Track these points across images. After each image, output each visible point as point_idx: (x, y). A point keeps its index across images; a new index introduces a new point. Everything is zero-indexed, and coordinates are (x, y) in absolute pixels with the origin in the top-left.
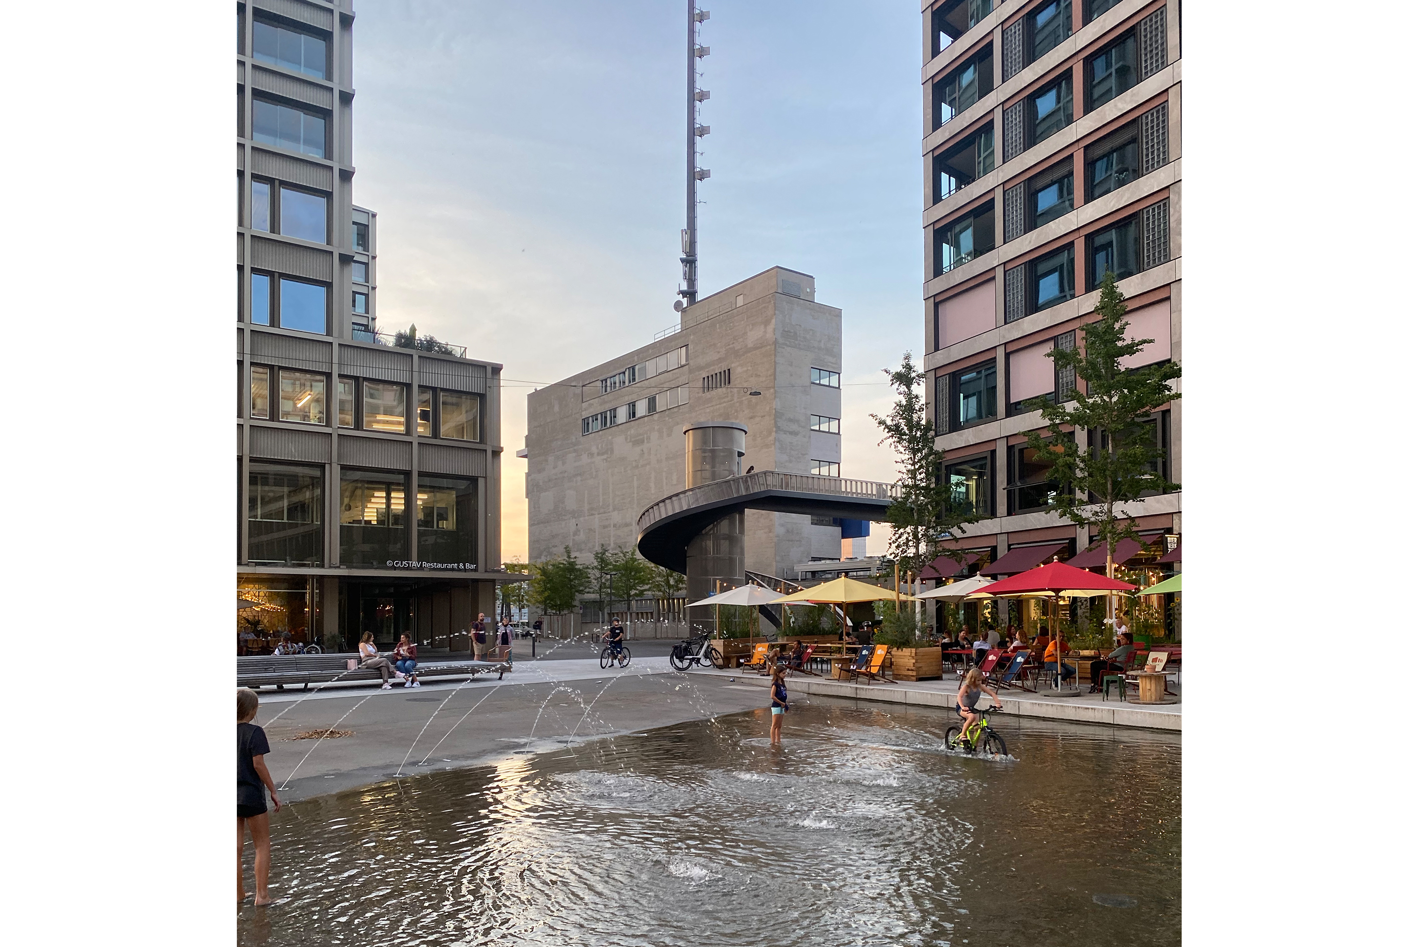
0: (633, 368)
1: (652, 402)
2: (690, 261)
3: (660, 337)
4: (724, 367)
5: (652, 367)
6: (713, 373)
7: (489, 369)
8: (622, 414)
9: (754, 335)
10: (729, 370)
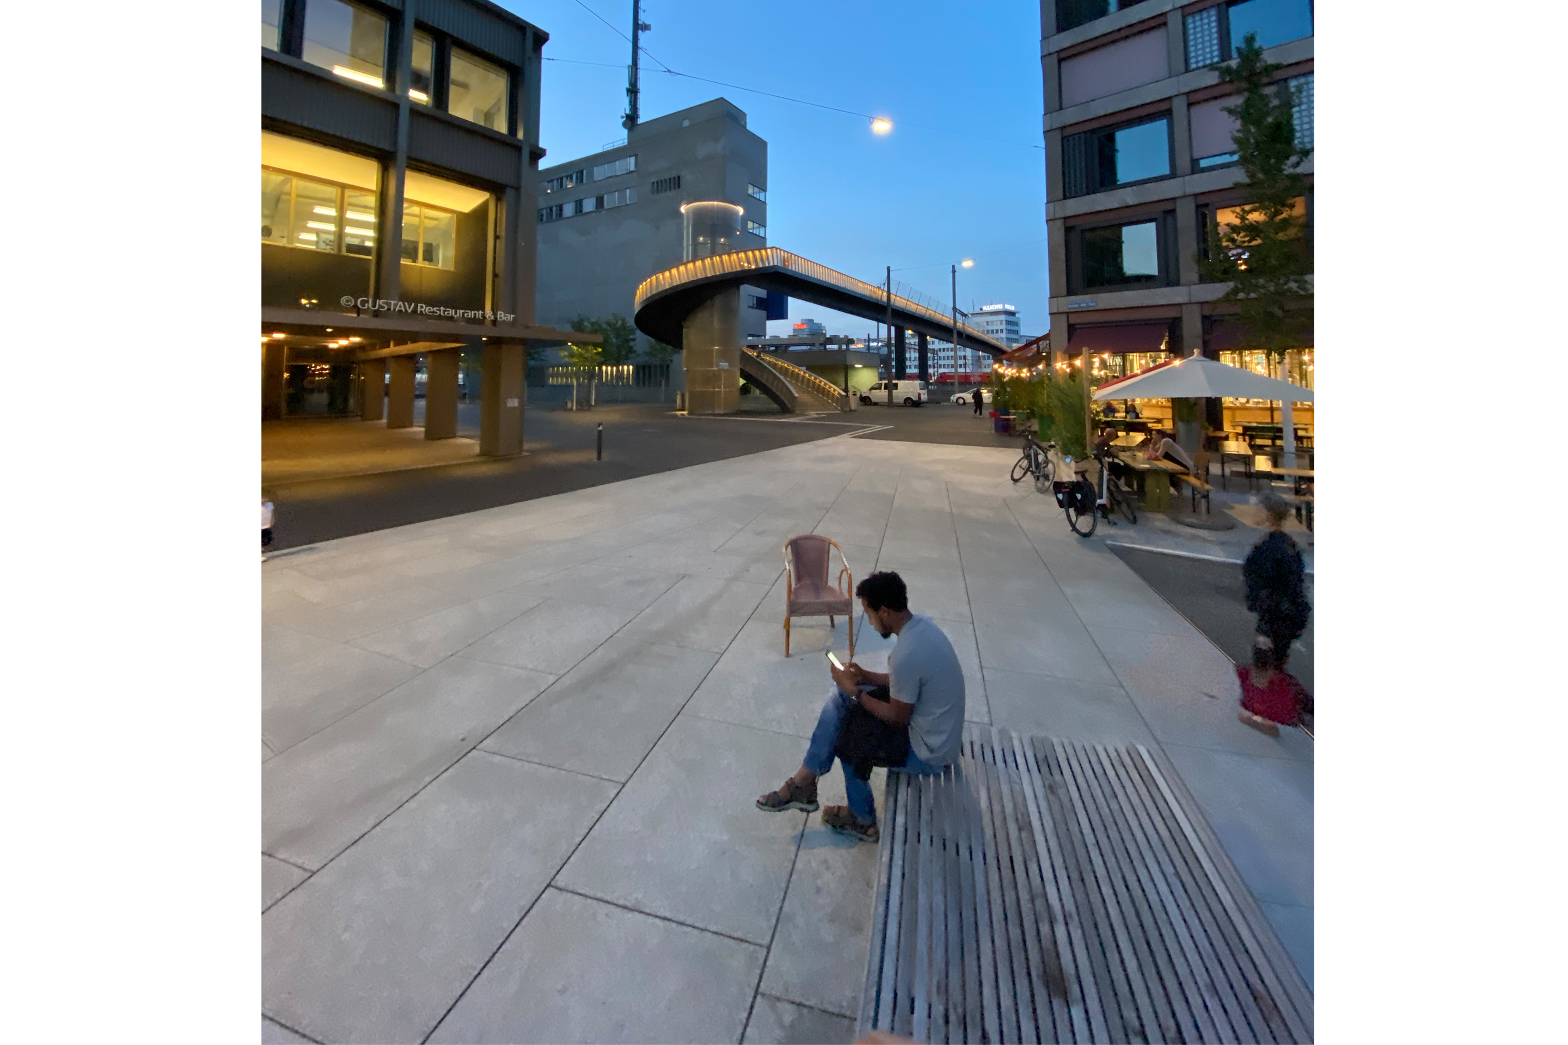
0: (582, 172)
1: (600, 202)
2: (633, 91)
3: (609, 147)
4: (674, 174)
5: (600, 173)
6: (663, 178)
7: (529, 35)
8: (569, 210)
9: (703, 150)
10: (679, 177)
